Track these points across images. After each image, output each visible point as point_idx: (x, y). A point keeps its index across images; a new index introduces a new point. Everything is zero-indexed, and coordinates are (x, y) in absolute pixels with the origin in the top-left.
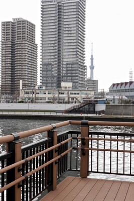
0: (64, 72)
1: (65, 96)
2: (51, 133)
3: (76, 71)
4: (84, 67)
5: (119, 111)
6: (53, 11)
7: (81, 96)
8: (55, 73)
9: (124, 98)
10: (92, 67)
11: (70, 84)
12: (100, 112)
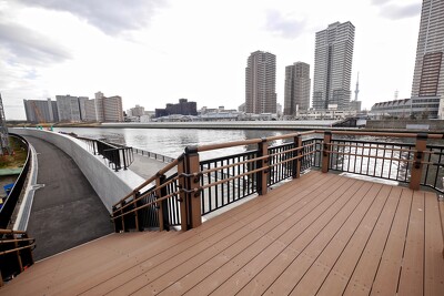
0: (331, 97)
1: (331, 114)
2: (296, 138)
3: (342, 95)
4: (349, 92)
5: (380, 125)
6: (326, 52)
7: (344, 115)
8: (324, 98)
9: (386, 114)
10: (357, 92)
11: (336, 106)
12: (360, 126)
